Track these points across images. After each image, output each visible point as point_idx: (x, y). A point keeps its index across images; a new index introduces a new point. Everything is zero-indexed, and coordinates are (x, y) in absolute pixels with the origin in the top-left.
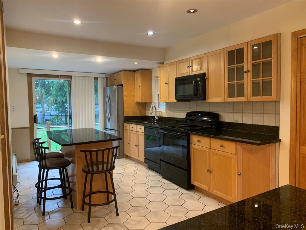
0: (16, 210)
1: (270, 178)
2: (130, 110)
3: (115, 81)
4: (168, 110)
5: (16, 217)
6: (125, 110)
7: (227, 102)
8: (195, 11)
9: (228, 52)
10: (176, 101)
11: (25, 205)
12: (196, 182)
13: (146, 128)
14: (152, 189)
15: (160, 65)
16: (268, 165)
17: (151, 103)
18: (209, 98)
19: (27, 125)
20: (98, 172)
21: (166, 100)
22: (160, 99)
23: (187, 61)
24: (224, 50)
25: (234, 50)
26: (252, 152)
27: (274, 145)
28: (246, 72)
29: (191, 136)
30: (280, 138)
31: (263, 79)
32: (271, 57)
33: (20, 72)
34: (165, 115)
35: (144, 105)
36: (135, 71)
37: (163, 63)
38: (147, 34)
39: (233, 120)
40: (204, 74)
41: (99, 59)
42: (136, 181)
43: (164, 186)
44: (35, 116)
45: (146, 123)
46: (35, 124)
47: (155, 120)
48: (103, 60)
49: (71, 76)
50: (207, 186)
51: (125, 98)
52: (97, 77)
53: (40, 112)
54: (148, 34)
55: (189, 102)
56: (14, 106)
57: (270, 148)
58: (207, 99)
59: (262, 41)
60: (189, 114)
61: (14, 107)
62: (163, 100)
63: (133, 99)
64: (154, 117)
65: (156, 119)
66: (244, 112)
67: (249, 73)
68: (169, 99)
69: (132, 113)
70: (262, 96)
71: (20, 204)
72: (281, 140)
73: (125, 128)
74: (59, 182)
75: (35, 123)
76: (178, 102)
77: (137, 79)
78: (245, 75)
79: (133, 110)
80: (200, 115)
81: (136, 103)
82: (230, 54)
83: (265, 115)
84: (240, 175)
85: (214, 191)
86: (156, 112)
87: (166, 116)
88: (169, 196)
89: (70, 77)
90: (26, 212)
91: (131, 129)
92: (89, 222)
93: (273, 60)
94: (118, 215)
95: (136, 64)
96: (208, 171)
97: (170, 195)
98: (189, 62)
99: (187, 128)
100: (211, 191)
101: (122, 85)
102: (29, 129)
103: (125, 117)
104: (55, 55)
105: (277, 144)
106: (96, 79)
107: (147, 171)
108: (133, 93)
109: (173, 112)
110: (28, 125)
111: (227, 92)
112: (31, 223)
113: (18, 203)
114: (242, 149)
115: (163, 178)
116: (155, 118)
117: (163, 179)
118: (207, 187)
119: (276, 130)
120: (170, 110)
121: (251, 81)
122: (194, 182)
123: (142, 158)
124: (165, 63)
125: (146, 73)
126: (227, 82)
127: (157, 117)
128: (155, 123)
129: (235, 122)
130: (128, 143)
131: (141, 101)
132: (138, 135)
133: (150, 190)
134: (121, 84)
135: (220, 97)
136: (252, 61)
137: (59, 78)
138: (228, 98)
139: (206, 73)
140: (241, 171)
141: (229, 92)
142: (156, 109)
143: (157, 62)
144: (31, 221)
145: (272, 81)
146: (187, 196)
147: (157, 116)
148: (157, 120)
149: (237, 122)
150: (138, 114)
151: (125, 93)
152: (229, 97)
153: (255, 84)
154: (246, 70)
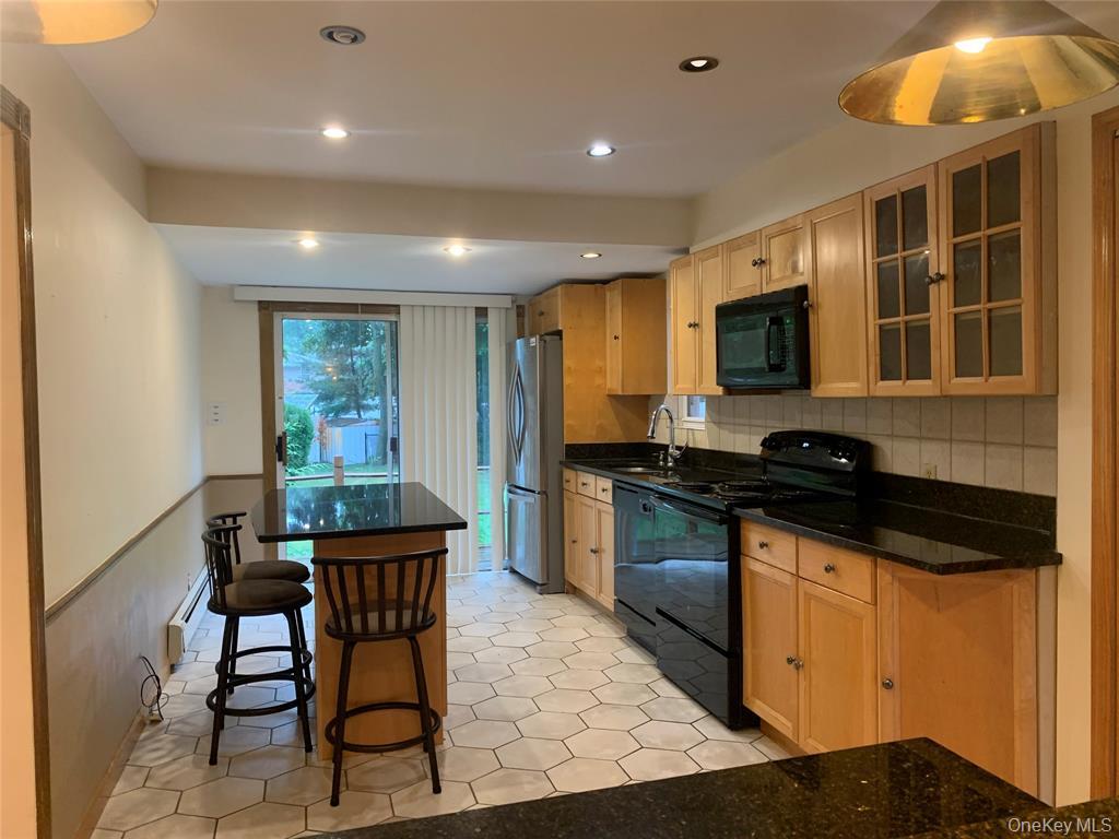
0: (146, 739)
1: (1016, 708)
2: (587, 423)
3: (542, 317)
4: (714, 423)
5: (138, 758)
6: (567, 422)
7: (876, 397)
8: (711, 64)
9: (877, 202)
10: (720, 391)
11: (177, 726)
12: (758, 702)
13: (619, 487)
14: (600, 712)
15: (675, 257)
16: (1007, 658)
17: (661, 398)
18: (820, 382)
19: (256, 465)
20: (383, 634)
21: (692, 386)
22: (676, 383)
23: (753, 242)
24: (863, 196)
25: (895, 196)
26: (937, 599)
27: (1030, 574)
28: (932, 281)
29: (744, 525)
30: (1061, 548)
31: (990, 305)
32: (1018, 219)
33: (237, 298)
34: (704, 443)
35: (642, 405)
36: (605, 282)
37: (686, 251)
38: (589, 153)
39: (920, 466)
40: (802, 291)
41: (457, 249)
42: (562, 680)
43: (652, 705)
44: (280, 438)
45: (639, 469)
46: (279, 465)
47: (670, 459)
48: (468, 250)
49: (398, 306)
50: (791, 721)
51: (567, 380)
52: (486, 308)
53: (374, 422)
54: (592, 153)
55: (779, 393)
56: (216, 407)
57: (1015, 587)
58: (813, 387)
59: (984, 157)
60: (772, 443)
61: (217, 410)
62: (685, 386)
63: (598, 381)
64: (666, 447)
65: (671, 456)
66: (954, 435)
67: (944, 285)
68: (701, 382)
69: (594, 433)
70: (990, 375)
71: (165, 722)
72: (1061, 555)
73: (565, 486)
74: (286, 661)
75: (280, 460)
76: (730, 394)
77: (611, 310)
78: (933, 288)
79: (598, 423)
80: (806, 445)
81: (609, 396)
82: (883, 208)
83: (1027, 451)
84: (888, 686)
85: (810, 741)
86: (672, 431)
87: (708, 448)
88: (648, 742)
89: (396, 309)
90: (170, 746)
91: (581, 489)
92: (335, 802)
93: (1025, 229)
94: (437, 789)
95: (591, 260)
96: (790, 661)
97: (657, 742)
98: (758, 244)
99: (741, 494)
100: (801, 740)
101: (559, 333)
102: (259, 482)
103: (567, 445)
104: (309, 241)
105: (1045, 572)
106: (481, 312)
107: (620, 644)
108: (598, 363)
109: (730, 431)
110: (258, 468)
111: (875, 360)
112: (168, 782)
113: (158, 718)
114: (896, 584)
115: (665, 676)
116: (670, 450)
117: (664, 680)
118: (789, 725)
119: (1044, 509)
120: (718, 423)
121: (952, 317)
122: (754, 702)
123: (608, 600)
124: (692, 250)
125: (646, 289)
126: (874, 322)
127: (678, 448)
128: (671, 469)
129: (926, 477)
130: (574, 542)
131: (623, 391)
132: (599, 512)
133: (594, 718)
134: (555, 329)
135: (855, 379)
136: (955, 236)
137: (357, 312)
138: (881, 383)
139: (810, 285)
140: (893, 670)
141: (881, 359)
142: (671, 418)
143: (665, 247)
144: (169, 778)
145: (1020, 314)
146: (718, 750)
147: (677, 444)
148: (676, 460)
149: (932, 477)
150: (616, 435)
151: (568, 362)
152: (882, 379)
153: (961, 326)
154: (932, 273)
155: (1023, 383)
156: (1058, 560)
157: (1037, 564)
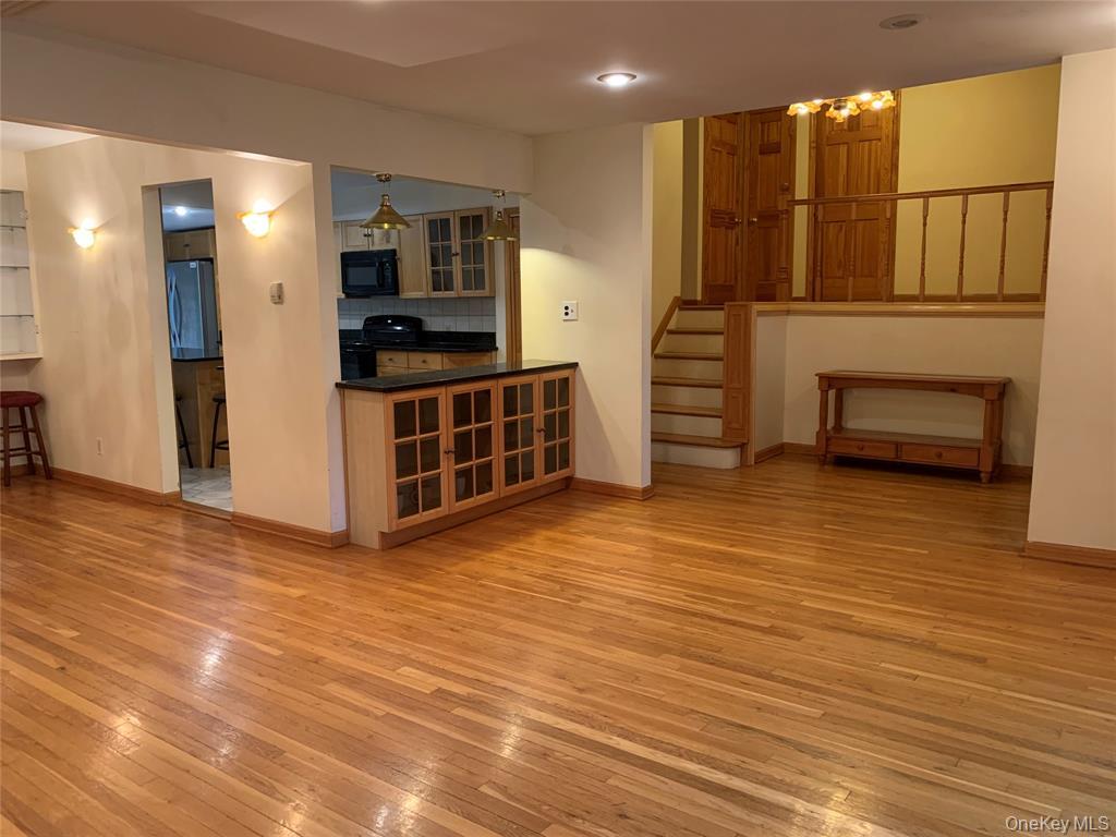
3: (187, 248)
7: (431, 299)
9: (429, 220)
10: (343, 296)
18: (403, 292)
24: (424, 216)
25: (437, 219)
28: (454, 255)
29: (377, 353)
30: (497, 346)
31: (474, 266)
39: (443, 326)
40: (394, 252)
58: (400, 294)
59: (471, 214)
67: (458, 257)
70: (475, 290)
76: (348, 298)
78: (453, 258)
80: (389, 321)
82: (432, 223)
83: (483, 317)
101: (211, 260)
105: (494, 353)
111: (430, 283)
119: (493, 336)
121: (461, 269)
126: (429, 268)
129: (446, 331)
134: (208, 257)
135: (420, 290)
136: (461, 239)
139: (397, 250)
141: (433, 283)
145: (484, 269)
149: (449, 330)
152: (433, 291)
153: (465, 272)
154: (453, 252)
155: (486, 292)
156: (497, 349)
157: (491, 350)
